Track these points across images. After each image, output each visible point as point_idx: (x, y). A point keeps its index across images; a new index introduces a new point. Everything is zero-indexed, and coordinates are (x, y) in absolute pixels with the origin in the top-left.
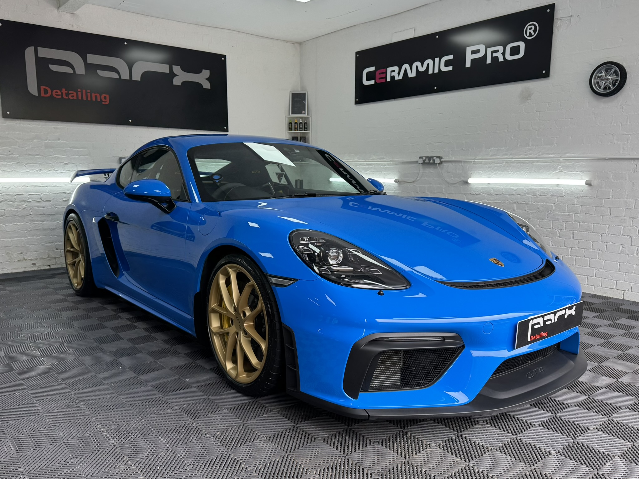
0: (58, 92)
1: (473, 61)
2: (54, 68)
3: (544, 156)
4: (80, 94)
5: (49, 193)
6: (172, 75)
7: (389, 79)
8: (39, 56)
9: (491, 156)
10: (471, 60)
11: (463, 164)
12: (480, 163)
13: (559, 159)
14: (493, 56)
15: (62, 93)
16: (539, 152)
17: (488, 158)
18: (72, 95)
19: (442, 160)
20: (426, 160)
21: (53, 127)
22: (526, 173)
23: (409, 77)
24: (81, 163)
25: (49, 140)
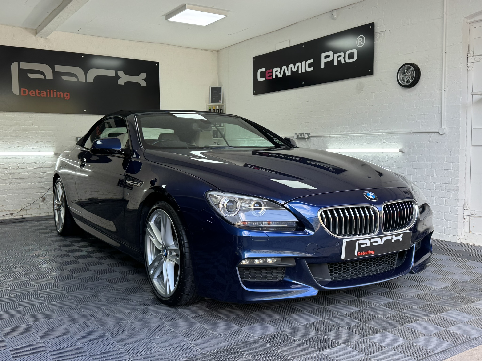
0: (33, 92)
1: (326, 63)
2: (31, 76)
3: (373, 132)
4: (48, 93)
5: (24, 163)
6: (117, 77)
7: (274, 77)
8: (21, 68)
9: (341, 132)
11: (323, 139)
12: (334, 138)
13: (383, 133)
14: (338, 60)
15: (36, 93)
16: (370, 129)
17: (338, 134)
19: (309, 135)
20: (299, 135)
21: (29, 116)
23: (287, 75)
24: (48, 142)
25: (26, 125)
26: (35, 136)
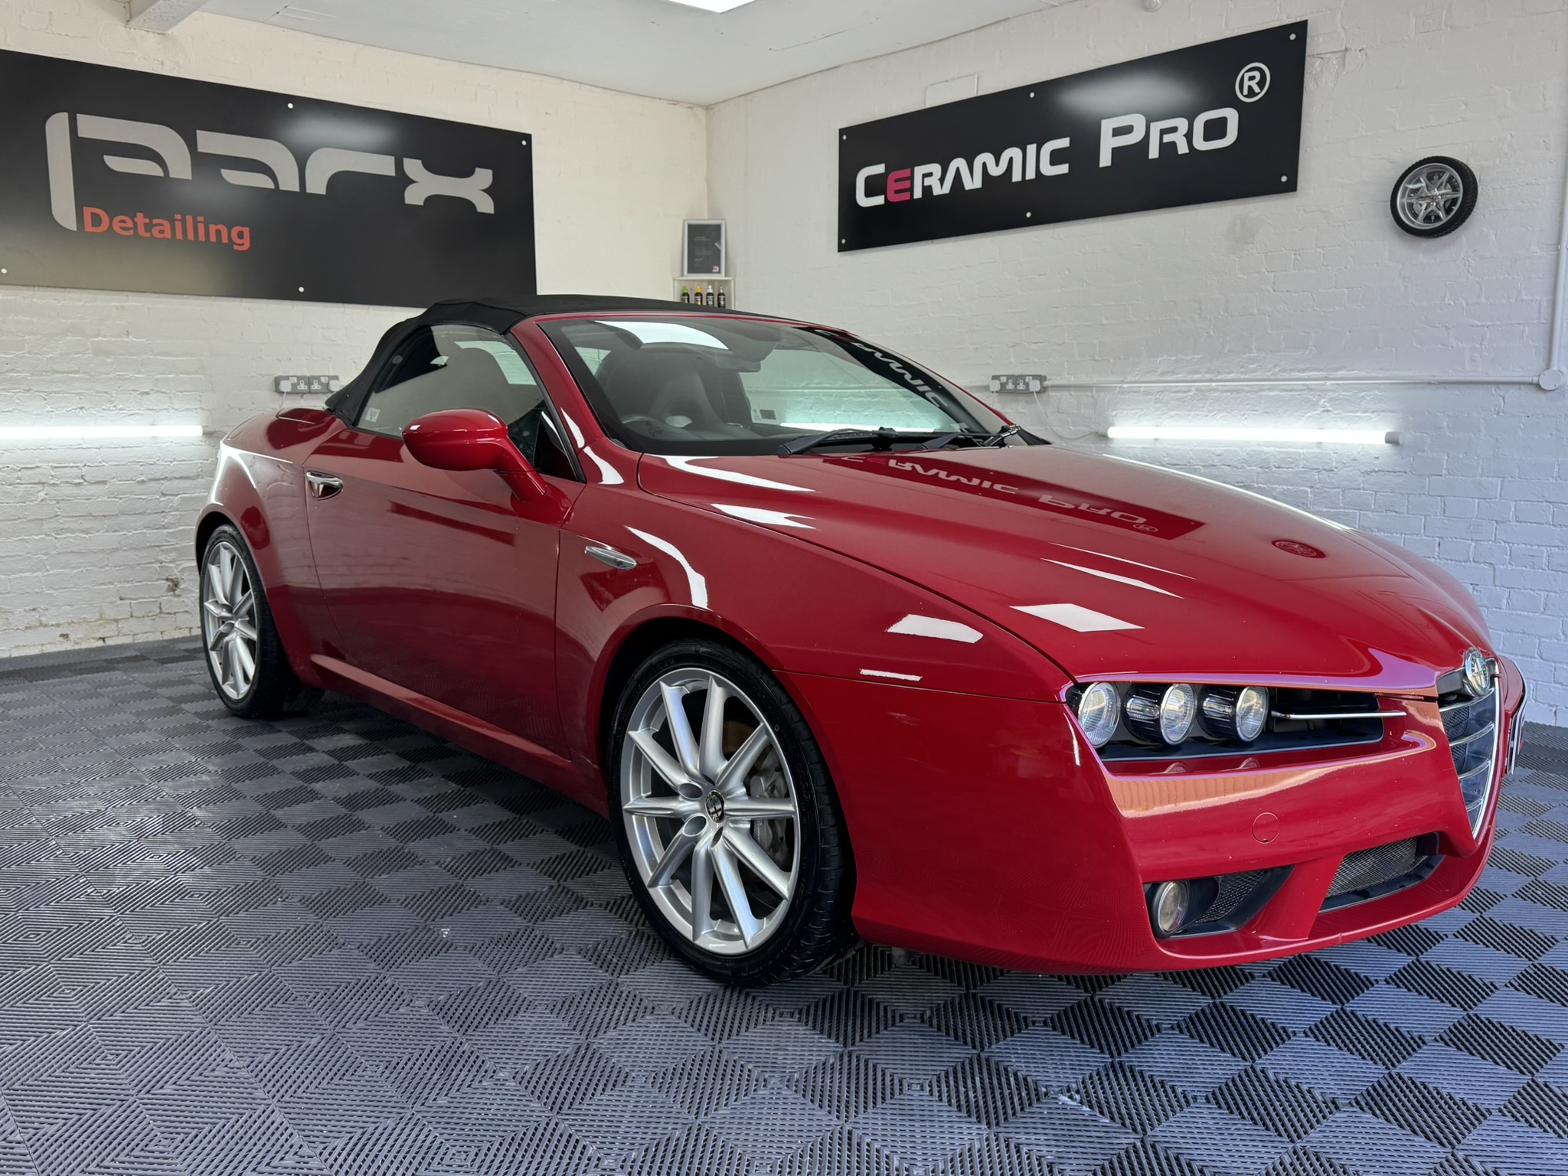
0: (124, 222)
1: (1115, 151)
2: (115, 163)
3: (1286, 375)
4: (178, 225)
5: (103, 463)
6: (403, 180)
7: (918, 194)
8: (81, 134)
9: (1163, 374)
10: (1113, 149)
11: (1095, 393)
12: (1135, 392)
13: (1322, 382)
14: (1165, 141)
15: (135, 224)
16: (1275, 367)
17: (1153, 379)
18: (161, 228)
19: (1046, 383)
20: (1007, 383)
21: (114, 304)
22: (1244, 415)
23: (967, 188)
24: (181, 392)
25: (104, 337)
26: (138, 373)
